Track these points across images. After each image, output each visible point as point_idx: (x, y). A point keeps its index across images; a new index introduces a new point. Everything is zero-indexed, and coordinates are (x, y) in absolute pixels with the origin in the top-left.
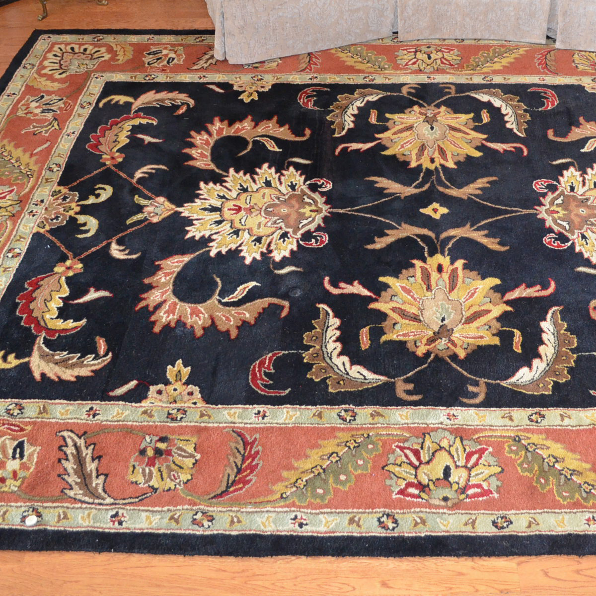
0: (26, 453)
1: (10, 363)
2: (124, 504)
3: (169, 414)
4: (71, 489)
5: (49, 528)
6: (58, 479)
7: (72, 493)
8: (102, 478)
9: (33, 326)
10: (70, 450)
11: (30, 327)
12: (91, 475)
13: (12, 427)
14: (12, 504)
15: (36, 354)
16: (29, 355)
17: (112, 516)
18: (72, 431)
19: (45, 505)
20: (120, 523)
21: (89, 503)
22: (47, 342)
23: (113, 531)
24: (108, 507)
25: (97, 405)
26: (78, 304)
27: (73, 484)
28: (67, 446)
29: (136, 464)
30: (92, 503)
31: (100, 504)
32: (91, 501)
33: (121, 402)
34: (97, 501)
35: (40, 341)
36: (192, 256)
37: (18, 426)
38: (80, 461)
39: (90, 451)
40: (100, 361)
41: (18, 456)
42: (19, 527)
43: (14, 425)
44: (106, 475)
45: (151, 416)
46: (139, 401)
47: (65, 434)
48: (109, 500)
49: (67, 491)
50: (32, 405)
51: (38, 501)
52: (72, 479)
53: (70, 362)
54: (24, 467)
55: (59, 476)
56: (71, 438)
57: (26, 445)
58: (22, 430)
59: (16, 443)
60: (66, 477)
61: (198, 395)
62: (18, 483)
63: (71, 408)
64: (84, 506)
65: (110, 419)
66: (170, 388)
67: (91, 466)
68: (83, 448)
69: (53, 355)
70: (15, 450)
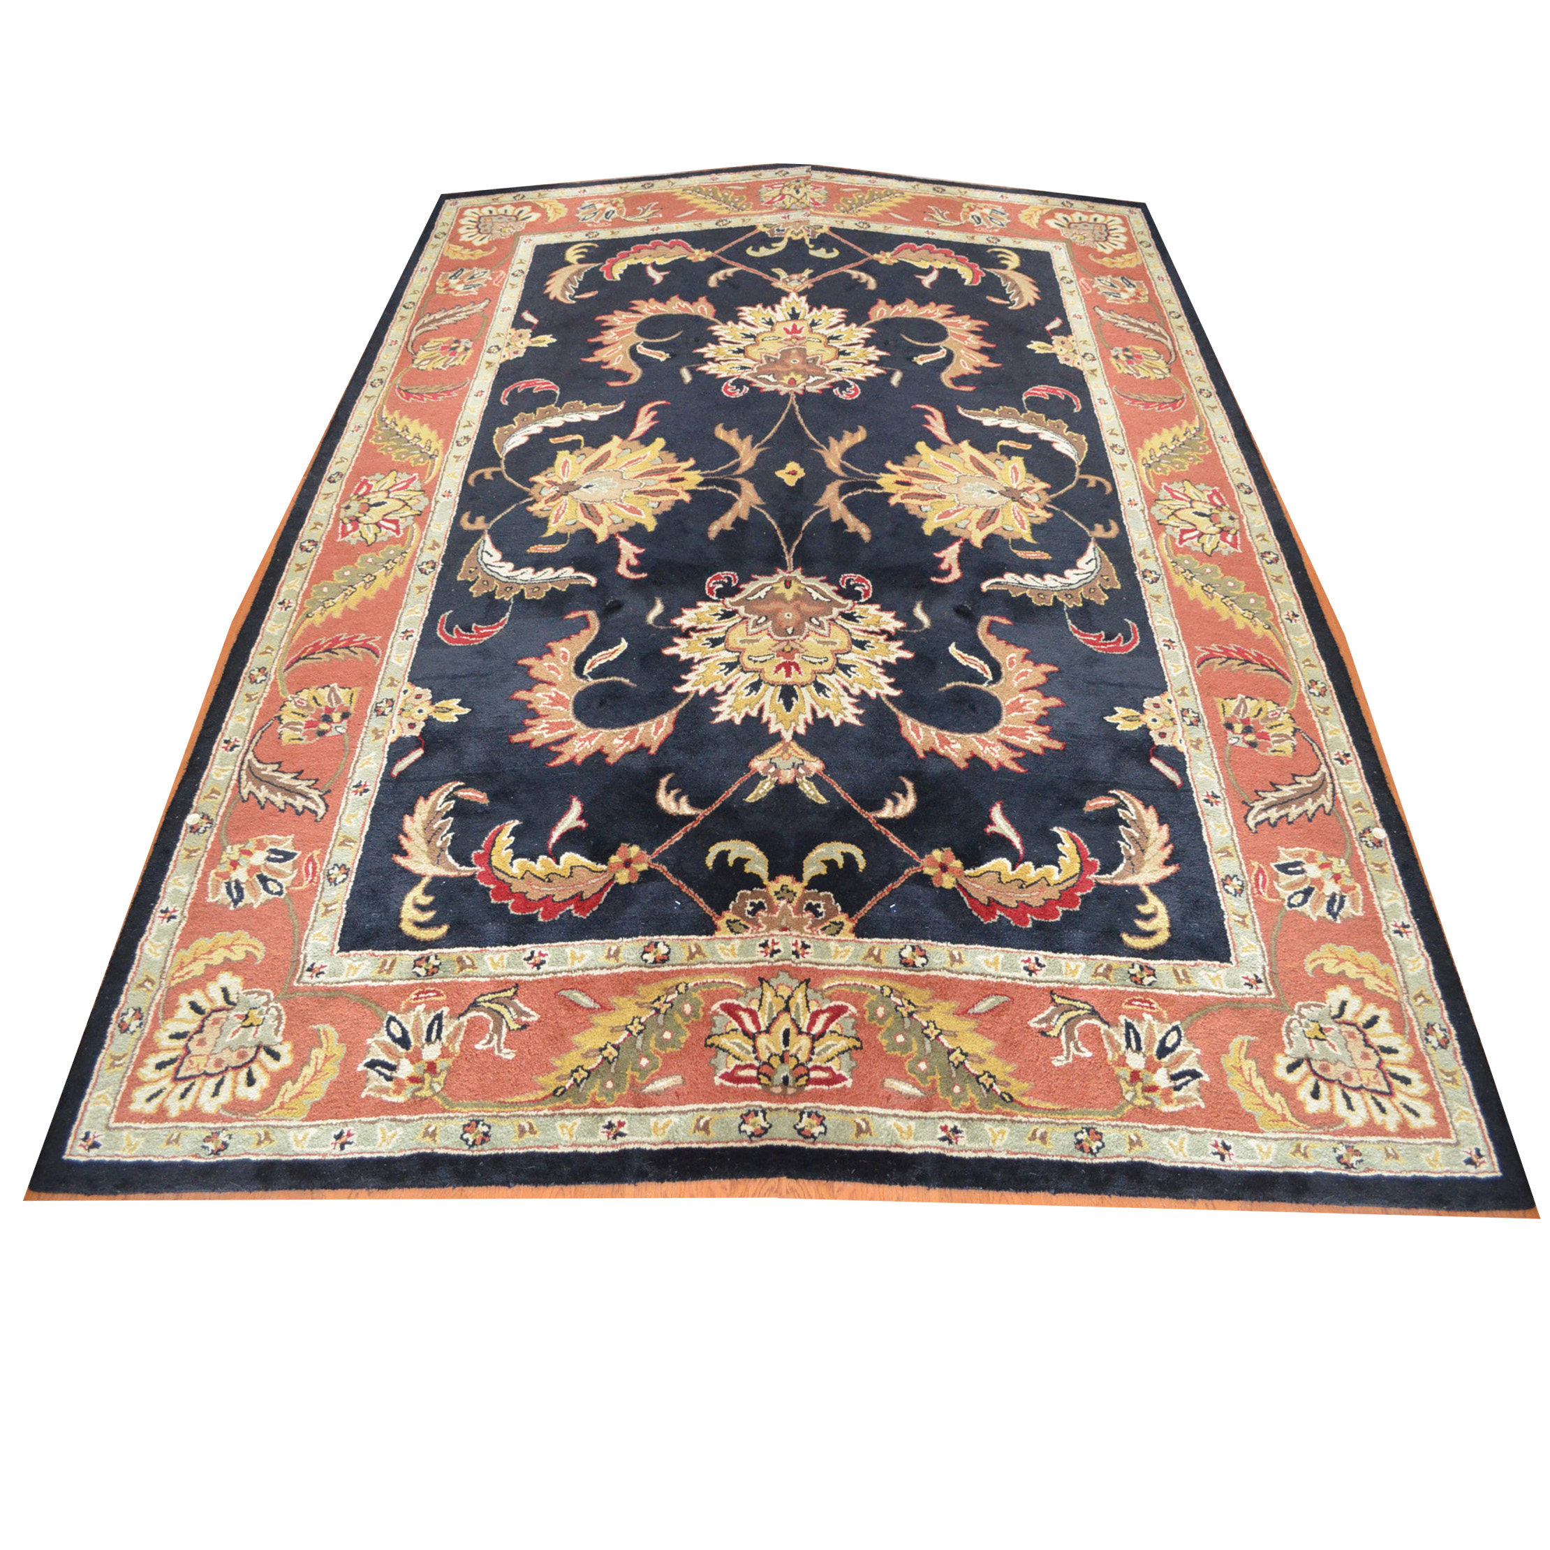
0: (1292, 860)
1: (1156, 908)
2: (1323, 755)
3: (1192, 724)
4: (1323, 806)
5: (1378, 818)
6: (1314, 820)
7: (1328, 805)
8: (1297, 779)
9: (1079, 894)
10: (1274, 814)
11: (1082, 897)
12: (1298, 790)
13: (1260, 882)
14: (1362, 860)
15: (1131, 880)
16: (1135, 888)
17: (1342, 763)
18: (1246, 817)
19: (1352, 827)
20: (1348, 755)
21: (1334, 789)
22: (1108, 868)
23: (1359, 760)
24: (1333, 769)
25: (1199, 798)
26: (1022, 843)
27: (1316, 805)
28: (1268, 819)
29: (1269, 750)
30: (1333, 783)
31: (1331, 776)
32: (1330, 786)
33: (1188, 772)
34: (1329, 780)
35: (1105, 879)
36: (901, 715)
37: (1257, 875)
38: (1284, 803)
39: (1268, 795)
40: (1127, 802)
41: (1298, 868)
42: (1389, 847)
43: (1257, 880)
44: (1294, 775)
45: (1199, 741)
46: (1182, 755)
47: (1251, 823)
48: (1324, 769)
49: (1327, 810)
50: (1220, 867)
51: (1351, 836)
52: (1310, 806)
53: (1137, 835)
54: (1311, 858)
55: (1310, 820)
56: (1256, 816)
57: (1281, 862)
58: (1260, 871)
59: (1281, 874)
60: (1310, 814)
61: (1157, 699)
62: (1335, 860)
63: (1211, 823)
64: (1338, 790)
65: (1216, 780)
66: (1151, 725)
67: (1287, 791)
68: (1266, 801)
69: (1130, 858)
70: (1291, 873)
